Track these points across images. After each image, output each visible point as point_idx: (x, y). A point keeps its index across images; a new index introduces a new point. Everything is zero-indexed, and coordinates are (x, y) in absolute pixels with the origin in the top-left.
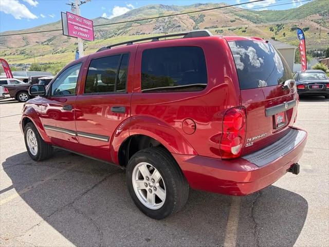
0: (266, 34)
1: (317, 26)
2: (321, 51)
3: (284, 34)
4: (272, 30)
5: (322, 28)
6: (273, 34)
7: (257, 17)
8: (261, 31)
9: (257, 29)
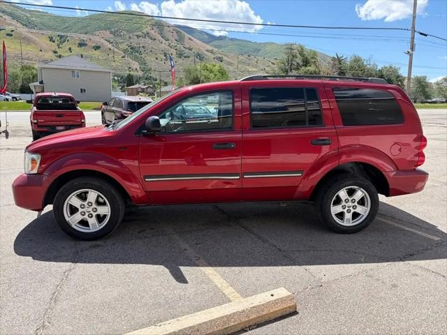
0: (45, 45)
1: (110, 46)
2: (118, 77)
3: (70, 49)
4: (51, 39)
5: (116, 50)
6: (54, 46)
7: (28, 18)
8: (37, 39)
9: (30, 35)
